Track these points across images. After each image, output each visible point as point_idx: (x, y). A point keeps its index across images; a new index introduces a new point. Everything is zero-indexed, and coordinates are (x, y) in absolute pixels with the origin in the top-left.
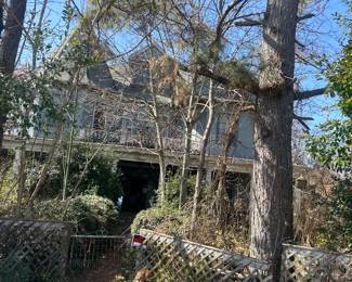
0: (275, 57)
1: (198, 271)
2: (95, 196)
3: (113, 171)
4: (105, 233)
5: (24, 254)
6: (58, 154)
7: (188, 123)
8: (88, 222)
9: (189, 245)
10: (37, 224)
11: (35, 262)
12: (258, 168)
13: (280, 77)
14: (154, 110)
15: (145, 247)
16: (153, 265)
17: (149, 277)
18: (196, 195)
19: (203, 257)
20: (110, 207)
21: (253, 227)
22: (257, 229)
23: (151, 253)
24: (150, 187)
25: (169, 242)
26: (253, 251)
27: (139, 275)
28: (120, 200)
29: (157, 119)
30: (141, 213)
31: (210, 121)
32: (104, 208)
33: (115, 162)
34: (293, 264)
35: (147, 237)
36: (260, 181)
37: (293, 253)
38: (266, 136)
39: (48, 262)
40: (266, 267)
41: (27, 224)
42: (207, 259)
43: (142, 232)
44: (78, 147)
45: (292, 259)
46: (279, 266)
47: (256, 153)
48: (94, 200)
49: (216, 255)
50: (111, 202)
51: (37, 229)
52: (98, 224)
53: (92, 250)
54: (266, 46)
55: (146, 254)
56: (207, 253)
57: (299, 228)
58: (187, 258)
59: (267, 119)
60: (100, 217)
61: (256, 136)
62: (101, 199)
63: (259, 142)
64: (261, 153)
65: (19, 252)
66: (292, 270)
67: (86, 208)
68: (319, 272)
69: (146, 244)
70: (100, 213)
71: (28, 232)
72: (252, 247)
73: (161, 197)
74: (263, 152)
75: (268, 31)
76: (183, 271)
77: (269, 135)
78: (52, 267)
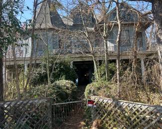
1: (132, 119)
2: (64, 80)
3: (71, 67)
4: (71, 101)
5: (26, 119)
6: (44, 63)
7: (104, 37)
8: (62, 95)
9: (124, 104)
10: (31, 102)
11: (33, 123)
14: (87, 34)
15: (95, 106)
16: (102, 116)
17: (101, 124)
18: (118, 73)
19: (134, 110)
20: (72, 85)
23: (100, 109)
24: (90, 72)
25: (110, 102)
27: (94, 123)
28: (77, 80)
29: (89, 38)
30: (88, 85)
32: (69, 86)
33: (72, 62)
35: (96, 101)
39: (41, 122)
41: (25, 102)
43: (93, 98)
44: (52, 58)
48: (64, 82)
49: (144, 108)
50: (72, 82)
51: (32, 104)
52: (67, 95)
53: (65, 111)
55: (97, 110)
58: (123, 110)
60: (67, 91)
62: (67, 81)
65: (23, 119)
67: (59, 88)
69: (96, 105)
70: (67, 88)
71: (26, 107)
73: (97, 77)
76: (122, 119)
78: (44, 124)
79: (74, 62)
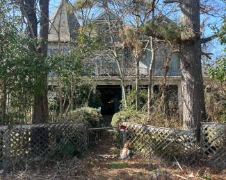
0: (189, 21)
1: (157, 140)
3: (94, 92)
8: (92, 122)
9: (151, 128)
10: (71, 125)
12: (184, 84)
13: (192, 33)
14: (115, 53)
16: (132, 139)
17: (131, 145)
18: (148, 102)
19: (159, 133)
21: (184, 115)
22: (187, 116)
23: (130, 134)
25: (140, 127)
26: (185, 128)
29: (117, 58)
31: (152, 59)
32: (96, 113)
34: (207, 132)
35: (128, 126)
36: (186, 91)
37: (206, 126)
38: (187, 67)
40: (193, 134)
41: (66, 125)
42: (162, 134)
43: (125, 124)
45: (206, 129)
46: (199, 133)
47: (183, 77)
49: (166, 131)
51: (71, 127)
52: (96, 122)
54: (183, 15)
55: (128, 134)
56: (161, 131)
57: (210, 114)
58: (150, 135)
59: (187, 57)
60: (96, 119)
61: (181, 67)
62: (92, 109)
63: (184, 70)
64: (185, 76)
66: (206, 135)
68: (221, 134)
69: (127, 130)
70: (95, 116)
72: (184, 125)
73: (125, 105)
74: (187, 75)
75: (184, 6)
76: (149, 141)
77: (189, 66)
79: (98, 86)
